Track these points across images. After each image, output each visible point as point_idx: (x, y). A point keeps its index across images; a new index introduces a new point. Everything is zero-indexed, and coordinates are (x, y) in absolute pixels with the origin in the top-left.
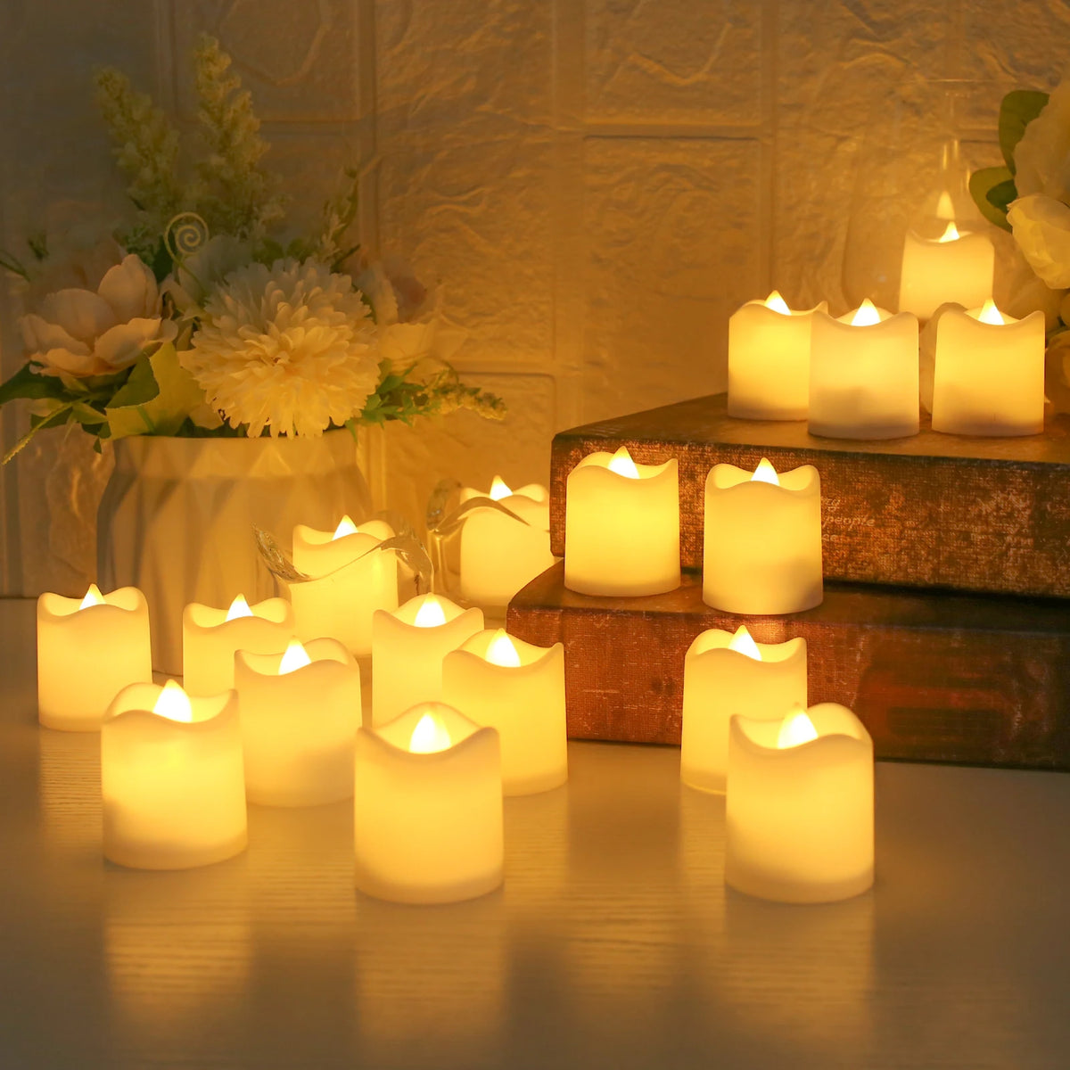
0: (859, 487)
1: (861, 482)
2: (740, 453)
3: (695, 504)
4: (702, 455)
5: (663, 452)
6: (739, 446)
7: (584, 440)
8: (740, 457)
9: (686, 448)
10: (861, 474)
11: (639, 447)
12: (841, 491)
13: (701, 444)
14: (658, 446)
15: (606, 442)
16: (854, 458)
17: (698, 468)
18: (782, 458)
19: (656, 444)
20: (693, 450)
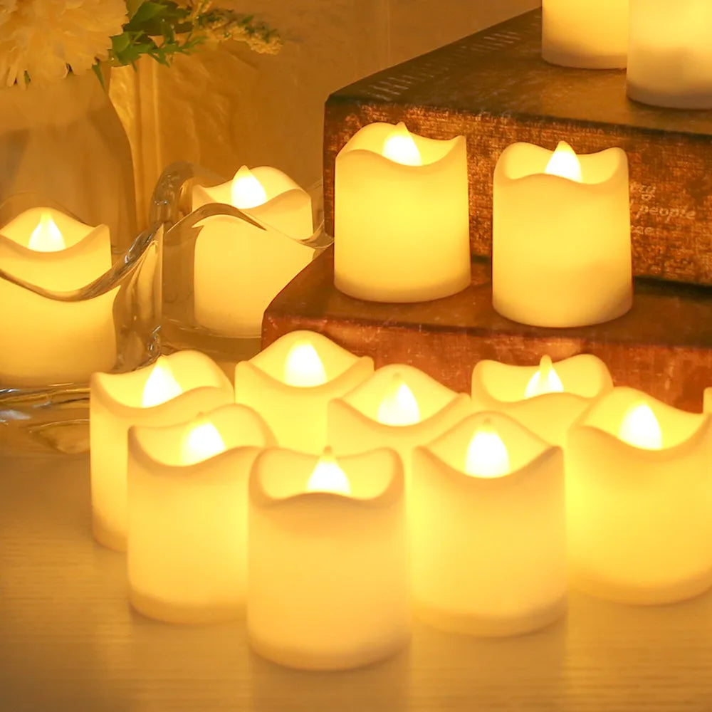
0: (677, 173)
1: (680, 167)
2: (541, 127)
3: (490, 185)
4: (496, 128)
5: (453, 123)
6: (540, 118)
7: (361, 105)
8: (540, 132)
9: (478, 118)
10: (680, 158)
11: (424, 115)
12: (657, 176)
13: (496, 114)
14: (447, 114)
15: (387, 107)
16: (672, 137)
17: (493, 143)
18: (589, 134)
19: (444, 112)
20: (487, 121)
